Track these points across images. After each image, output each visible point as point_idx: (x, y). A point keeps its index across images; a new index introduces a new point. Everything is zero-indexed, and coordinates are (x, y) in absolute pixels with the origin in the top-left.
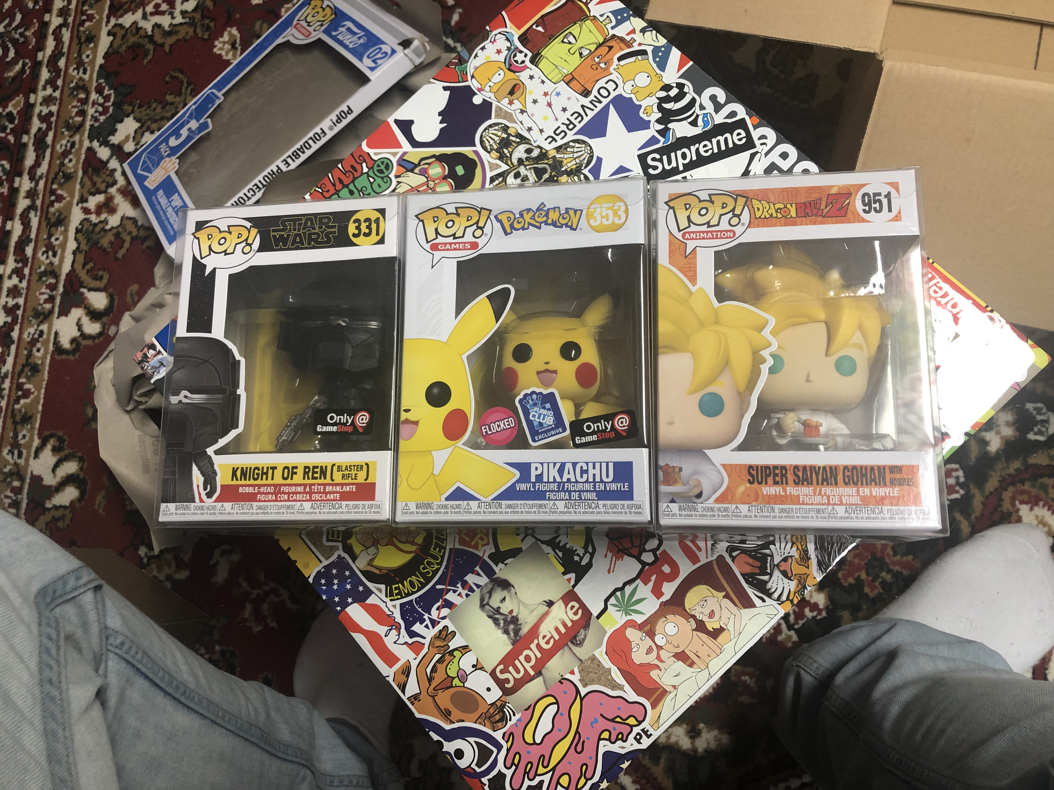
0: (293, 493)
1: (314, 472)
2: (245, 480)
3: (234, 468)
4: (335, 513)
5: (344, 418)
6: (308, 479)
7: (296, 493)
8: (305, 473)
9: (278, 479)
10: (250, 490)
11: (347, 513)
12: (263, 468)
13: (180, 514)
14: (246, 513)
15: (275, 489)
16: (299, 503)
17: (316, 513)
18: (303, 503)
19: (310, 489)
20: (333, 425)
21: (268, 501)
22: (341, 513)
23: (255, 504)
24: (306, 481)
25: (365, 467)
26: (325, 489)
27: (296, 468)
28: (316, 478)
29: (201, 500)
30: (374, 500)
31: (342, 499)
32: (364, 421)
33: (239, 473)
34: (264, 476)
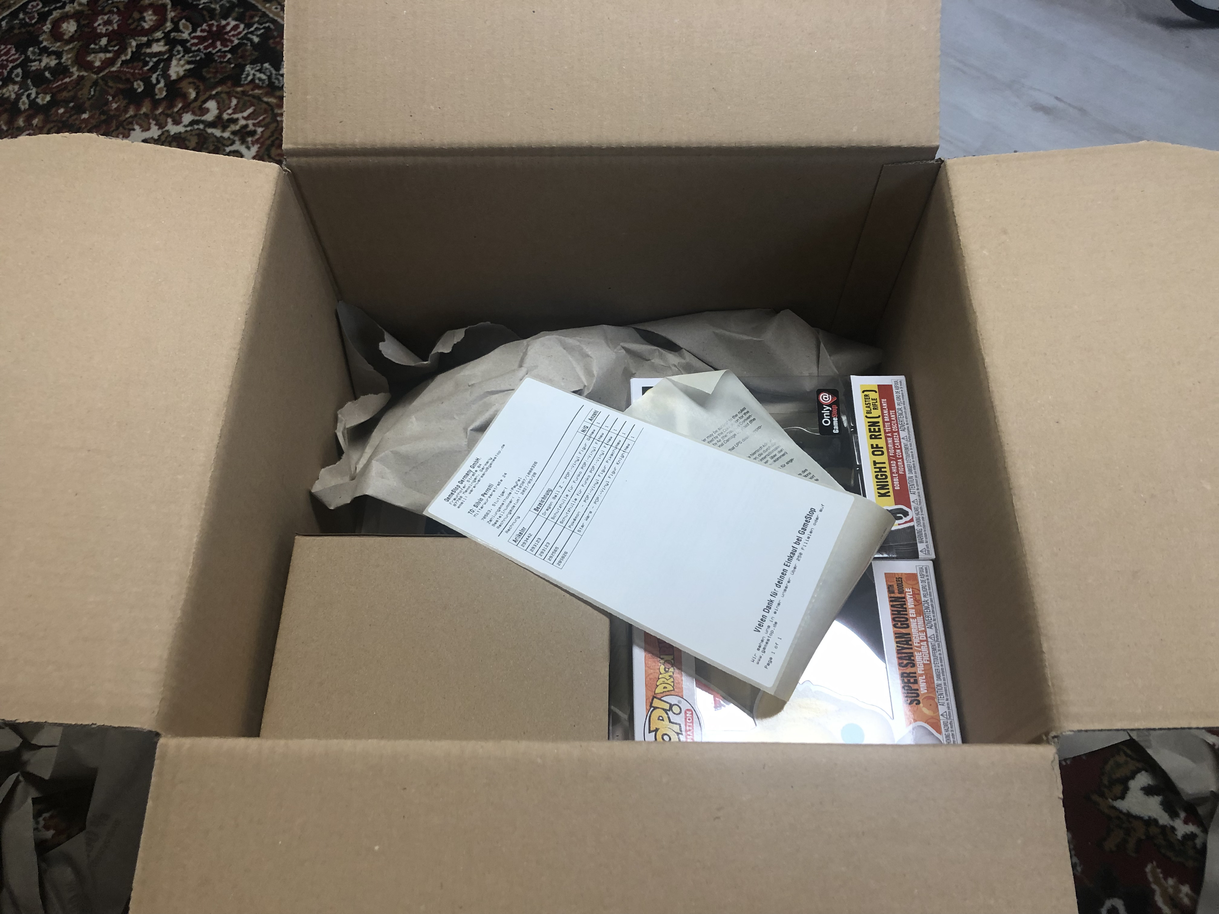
0: (894, 446)
1: (875, 431)
2: (888, 485)
3: (879, 496)
4: (906, 413)
5: (826, 413)
6: (880, 435)
7: (894, 443)
8: (876, 437)
9: (884, 458)
10: (896, 480)
11: (904, 404)
12: (876, 472)
13: (926, 538)
14: (917, 482)
15: (893, 460)
16: (902, 440)
17: (908, 427)
18: (901, 437)
19: (889, 433)
20: (832, 421)
21: (903, 464)
22: (905, 408)
23: (908, 475)
24: (883, 436)
25: (866, 393)
26: (887, 422)
27: (872, 445)
28: (879, 429)
29: (912, 520)
30: (891, 386)
31: (894, 408)
32: (827, 397)
33: (883, 491)
34: (883, 470)
